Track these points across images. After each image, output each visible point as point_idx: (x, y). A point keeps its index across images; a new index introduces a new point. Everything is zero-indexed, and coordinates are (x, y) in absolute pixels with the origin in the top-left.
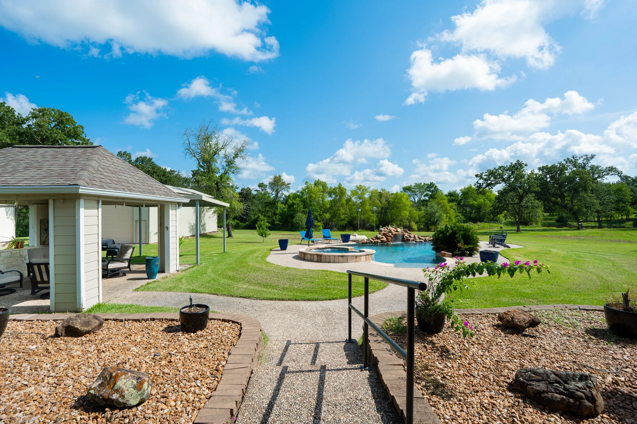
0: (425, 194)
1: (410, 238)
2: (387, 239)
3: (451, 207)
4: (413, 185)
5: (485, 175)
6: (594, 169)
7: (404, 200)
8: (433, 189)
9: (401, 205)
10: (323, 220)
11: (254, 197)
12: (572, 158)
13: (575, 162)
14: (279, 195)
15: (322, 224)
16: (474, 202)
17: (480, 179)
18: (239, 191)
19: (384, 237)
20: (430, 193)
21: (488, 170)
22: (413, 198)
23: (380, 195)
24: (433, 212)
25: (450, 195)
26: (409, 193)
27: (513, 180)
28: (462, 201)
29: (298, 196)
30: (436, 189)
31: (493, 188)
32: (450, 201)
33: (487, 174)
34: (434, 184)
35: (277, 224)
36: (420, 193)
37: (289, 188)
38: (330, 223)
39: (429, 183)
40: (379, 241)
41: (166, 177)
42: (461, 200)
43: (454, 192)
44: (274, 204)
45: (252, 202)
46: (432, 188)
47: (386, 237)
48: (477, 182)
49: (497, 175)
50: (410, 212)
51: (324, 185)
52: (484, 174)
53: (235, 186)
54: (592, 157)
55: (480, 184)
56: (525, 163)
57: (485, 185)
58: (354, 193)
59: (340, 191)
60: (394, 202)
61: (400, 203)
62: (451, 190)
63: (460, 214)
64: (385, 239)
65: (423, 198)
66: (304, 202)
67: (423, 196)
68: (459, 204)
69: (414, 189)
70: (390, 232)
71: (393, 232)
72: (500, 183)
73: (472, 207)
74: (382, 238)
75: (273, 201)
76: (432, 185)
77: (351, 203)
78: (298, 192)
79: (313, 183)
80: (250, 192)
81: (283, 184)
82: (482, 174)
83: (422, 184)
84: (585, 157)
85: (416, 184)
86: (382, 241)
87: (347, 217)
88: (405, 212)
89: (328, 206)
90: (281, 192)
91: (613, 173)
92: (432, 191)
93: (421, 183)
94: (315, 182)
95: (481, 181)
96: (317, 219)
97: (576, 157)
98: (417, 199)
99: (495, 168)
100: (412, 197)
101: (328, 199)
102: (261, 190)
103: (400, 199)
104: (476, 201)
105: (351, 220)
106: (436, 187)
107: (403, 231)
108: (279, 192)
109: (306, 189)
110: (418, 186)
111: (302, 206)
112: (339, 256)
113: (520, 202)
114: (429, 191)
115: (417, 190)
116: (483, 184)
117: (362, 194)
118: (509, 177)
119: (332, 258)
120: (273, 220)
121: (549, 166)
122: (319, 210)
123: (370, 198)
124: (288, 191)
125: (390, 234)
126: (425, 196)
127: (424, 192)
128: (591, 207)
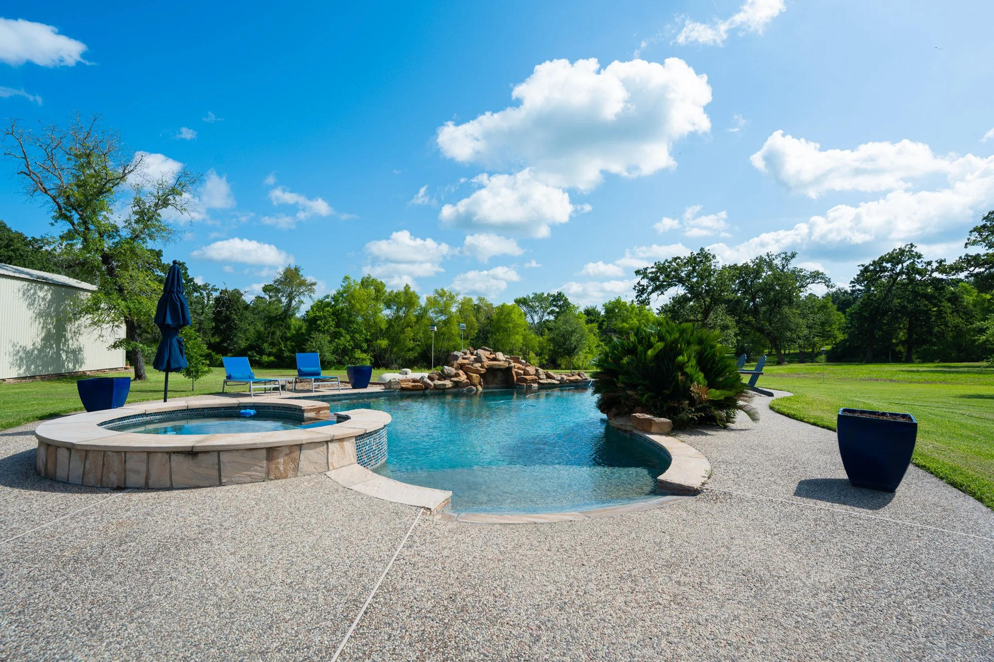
0: (549, 310)
1: (527, 377)
2: (469, 377)
3: (591, 331)
4: (531, 296)
5: (650, 273)
6: (796, 275)
7: (515, 316)
8: (562, 302)
9: (511, 325)
10: (374, 351)
11: (247, 307)
12: (767, 257)
13: (771, 264)
14: (294, 303)
15: (369, 357)
16: (625, 324)
17: (643, 278)
18: (216, 294)
19: (461, 372)
20: (557, 310)
21: (655, 263)
22: (530, 318)
23: (477, 309)
24: (567, 331)
25: (588, 312)
26: (525, 308)
27: (695, 280)
28: (605, 323)
29: (328, 304)
30: (566, 304)
31: (665, 293)
32: (589, 322)
33: (654, 270)
34: (563, 296)
35: (287, 357)
36: (542, 310)
37: (312, 291)
38: (387, 356)
39: (556, 294)
40: (448, 383)
41: (13, 250)
42: (604, 321)
43: (594, 309)
44: (283, 321)
45: (242, 315)
46: (559, 300)
47: (466, 374)
48: (639, 283)
49: (671, 272)
50: (525, 338)
51: (379, 288)
52: (649, 271)
53: (210, 287)
54: (793, 256)
55: (643, 286)
56: (712, 254)
57: (650, 288)
58: (432, 302)
59: (406, 299)
60: (499, 321)
61: (508, 322)
62: (589, 306)
63: (602, 343)
64: (463, 378)
65: (546, 318)
66: (336, 314)
67: (546, 314)
68: (600, 328)
69: (532, 302)
70: (478, 360)
71: (484, 359)
72: (676, 285)
73: (621, 332)
74: (457, 375)
75: (282, 314)
76: (560, 297)
77: (425, 321)
78: (327, 297)
79: (359, 282)
80: (239, 298)
81: (302, 283)
82: (646, 269)
83: (545, 295)
84: (783, 256)
85: (536, 294)
86: (457, 384)
87: (418, 345)
88: (517, 337)
89: (384, 326)
90: (297, 299)
91: (819, 280)
92: (560, 307)
93: (543, 294)
94: (363, 279)
95: (644, 282)
96: (361, 348)
97: (772, 255)
98: (536, 319)
99: (666, 260)
100: (528, 315)
101: (387, 313)
102: (267, 297)
103: (509, 314)
104: (627, 323)
105: (425, 351)
106: (566, 299)
107: (511, 358)
108: (294, 298)
109: (345, 292)
110: (539, 298)
111: (332, 323)
112: (172, 452)
113: (706, 319)
114: (555, 306)
115: (537, 304)
116: (648, 287)
117: (446, 306)
118: (688, 275)
119: (135, 464)
120: (281, 350)
121: (740, 265)
122: (364, 331)
123: (461, 311)
124: (310, 297)
125: (478, 365)
126: (549, 314)
127: (547, 308)
128: (795, 330)
